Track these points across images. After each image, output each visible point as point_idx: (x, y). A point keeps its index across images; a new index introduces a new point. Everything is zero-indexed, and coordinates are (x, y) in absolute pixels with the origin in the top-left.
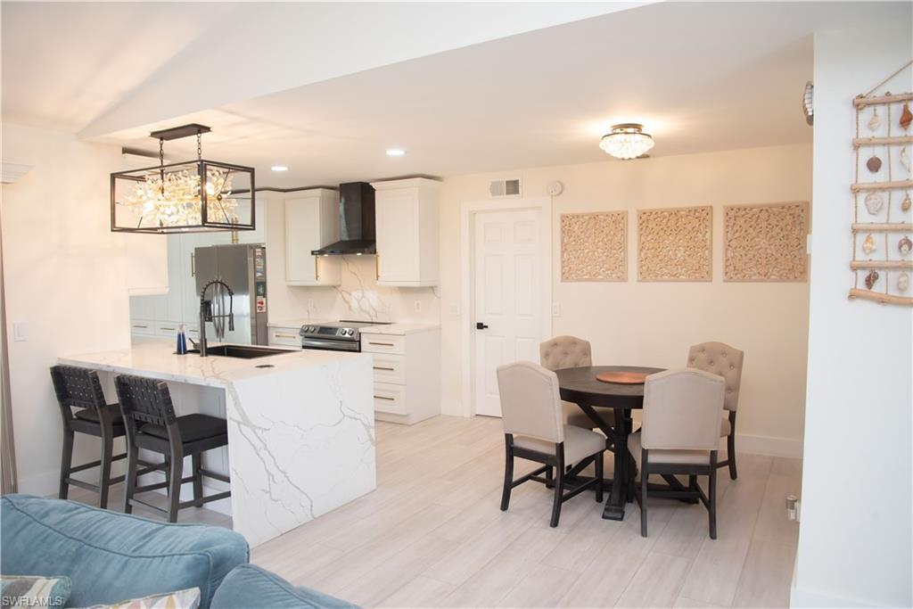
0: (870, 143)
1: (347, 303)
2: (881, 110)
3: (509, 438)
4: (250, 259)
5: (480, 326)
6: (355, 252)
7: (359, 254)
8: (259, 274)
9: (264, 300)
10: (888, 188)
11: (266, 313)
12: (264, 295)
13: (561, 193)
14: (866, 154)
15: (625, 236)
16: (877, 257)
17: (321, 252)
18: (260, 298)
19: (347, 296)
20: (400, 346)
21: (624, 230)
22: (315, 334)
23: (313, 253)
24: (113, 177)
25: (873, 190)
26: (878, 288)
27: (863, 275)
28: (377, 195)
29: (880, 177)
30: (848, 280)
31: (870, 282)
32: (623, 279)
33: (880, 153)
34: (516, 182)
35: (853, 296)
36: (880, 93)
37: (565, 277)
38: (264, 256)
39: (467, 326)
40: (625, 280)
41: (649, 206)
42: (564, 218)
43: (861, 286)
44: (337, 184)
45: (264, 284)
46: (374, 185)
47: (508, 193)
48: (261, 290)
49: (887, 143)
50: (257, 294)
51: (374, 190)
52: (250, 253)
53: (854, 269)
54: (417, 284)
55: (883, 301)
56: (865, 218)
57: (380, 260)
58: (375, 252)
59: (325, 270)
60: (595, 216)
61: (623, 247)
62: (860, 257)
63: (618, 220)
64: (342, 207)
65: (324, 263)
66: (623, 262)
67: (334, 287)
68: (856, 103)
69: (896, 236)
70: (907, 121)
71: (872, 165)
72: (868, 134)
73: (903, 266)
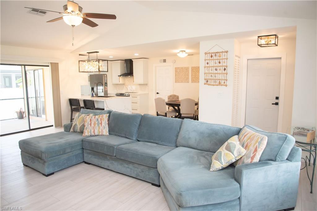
0: (207, 60)
1: (127, 88)
2: (209, 54)
3: (157, 112)
4: (104, 77)
5: (158, 93)
6: (128, 76)
7: (129, 76)
8: (105, 81)
9: (107, 87)
10: (209, 67)
11: (107, 90)
12: (107, 86)
13: (175, 63)
14: (206, 62)
15: (188, 72)
16: (208, 78)
17: (120, 76)
18: (106, 87)
19: (126, 86)
20: (138, 97)
21: (188, 71)
22: (119, 95)
23: (118, 76)
24: (79, 61)
25: (208, 67)
26: (208, 83)
27: (206, 80)
28: (133, 62)
29: (208, 65)
30: (204, 81)
31: (207, 81)
32: (188, 82)
33: (208, 61)
34: (165, 60)
35: (205, 84)
36: (208, 52)
37: (176, 82)
38: (107, 77)
39: (154, 93)
40: (189, 82)
41: (193, 66)
42: (176, 68)
43: (206, 83)
44: (124, 59)
45: (107, 83)
46: (133, 60)
47: (164, 62)
48: (106, 85)
49: (209, 60)
50: (105, 86)
51: (133, 61)
52: (103, 76)
53: (205, 80)
54: (143, 83)
55: (209, 85)
56: (206, 72)
57: (134, 78)
58: (133, 76)
59: (121, 80)
60: (182, 68)
61: (188, 75)
62: (206, 78)
63: (187, 69)
64: (125, 65)
65: (121, 78)
66: (188, 78)
67: (124, 84)
68: (206, 53)
69: (210, 75)
70: (212, 56)
71: (208, 63)
72: (206, 58)
73: (211, 79)
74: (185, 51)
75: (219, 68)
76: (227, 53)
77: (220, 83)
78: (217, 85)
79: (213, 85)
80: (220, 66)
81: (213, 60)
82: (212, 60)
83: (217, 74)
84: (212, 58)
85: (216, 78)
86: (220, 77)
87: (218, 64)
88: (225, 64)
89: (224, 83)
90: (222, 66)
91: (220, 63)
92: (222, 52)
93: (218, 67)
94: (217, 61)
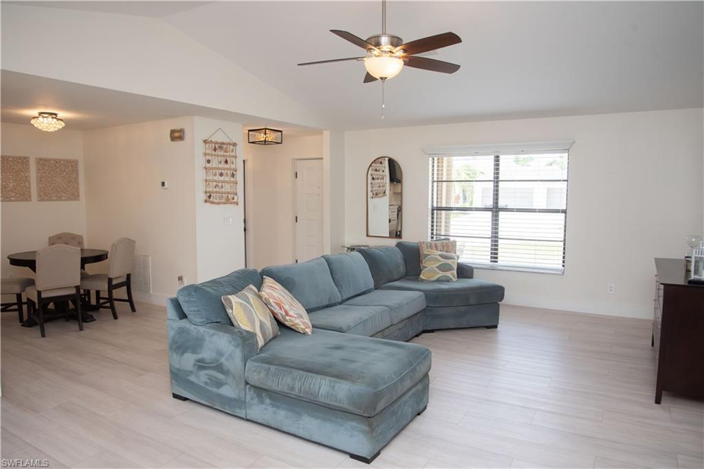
0: (209, 154)
2: (210, 145)
10: (213, 169)
14: (207, 158)
16: (211, 190)
25: (209, 169)
26: (211, 199)
27: (208, 195)
29: (210, 165)
30: (204, 197)
31: (210, 197)
33: (210, 158)
35: (206, 201)
36: (210, 139)
43: (207, 198)
49: (212, 155)
53: (206, 193)
55: (212, 203)
56: (208, 177)
62: (208, 190)
68: (205, 142)
69: (215, 184)
70: (215, 150)
71: (209, 161)
72: (207, 152)
73: (217, 192)
74: (56, 114)
75: (226, 171)
76: (234, 146)
77: (228, 199)
78: (225, 203)
79: (219, 203)
80: (227, 169)
81: (218, 156)
82: (215, 155)
83: (224, 182)
84: (217, 153)
85: (223, 190)
86: (227, 188)
87: (223, 165)
88: (233, 166)
89: (233, 199)
90: (230, 169)
91: (226, 162)
92: (229, 144)
93: (225, 169)
94: (223, 159)
